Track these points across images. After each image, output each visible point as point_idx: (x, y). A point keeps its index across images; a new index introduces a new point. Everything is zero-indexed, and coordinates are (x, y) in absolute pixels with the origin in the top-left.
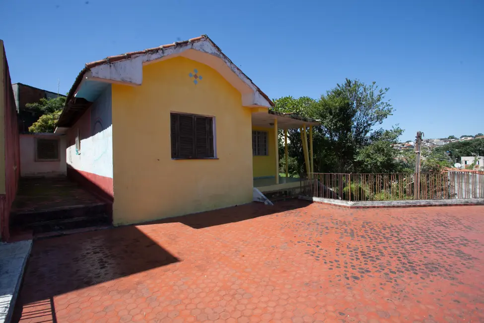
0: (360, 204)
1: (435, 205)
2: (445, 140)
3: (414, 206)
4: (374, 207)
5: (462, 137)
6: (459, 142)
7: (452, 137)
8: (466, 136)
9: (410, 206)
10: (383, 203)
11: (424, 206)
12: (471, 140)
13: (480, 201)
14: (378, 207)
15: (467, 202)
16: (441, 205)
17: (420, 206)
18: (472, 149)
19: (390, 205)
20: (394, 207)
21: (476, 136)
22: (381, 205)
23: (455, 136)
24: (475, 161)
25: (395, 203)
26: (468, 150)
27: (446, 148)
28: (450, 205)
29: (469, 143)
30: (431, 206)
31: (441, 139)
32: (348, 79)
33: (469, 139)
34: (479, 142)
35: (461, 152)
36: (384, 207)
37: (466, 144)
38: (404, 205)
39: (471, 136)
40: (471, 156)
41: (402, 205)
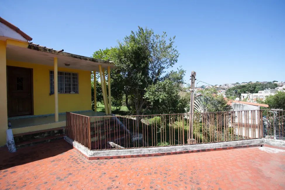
0: (102, 154)
1: (192, 152)
2: (234, 85)
3: (169, 154)
4: (119, 157)
5: (242, 83)
6: (240, 86)
7: (238, 83)
8: (244, 83)
9: (163, 154)
10: (131, 152)
11: (181, 153)
12: (246, 84)
13: (239, 144)
14: (124, 157)
15: (227, 145)
16: (198, 151)
17: (176, 153)
18: (247, 89)
19: (139, 154)
20: (144, 156)
21: (249, 82)
22: (129, 154)
23: (239, 83)
24: (248, 96)
25: (146, 151)
26: (245, 90)
27: (234, 89)
28: (209, 150)
29: (245, 86)
30: (188, 152)
31: (232, 84)
32: (141, 27)
33: (245, 84)
34: (250, 86)
35: (241, 91)
36: (132, 156)
37: (244, 87)
38: (157, 153)
39: (247, 83)
40: (246, 93)
41: (154, 153)
